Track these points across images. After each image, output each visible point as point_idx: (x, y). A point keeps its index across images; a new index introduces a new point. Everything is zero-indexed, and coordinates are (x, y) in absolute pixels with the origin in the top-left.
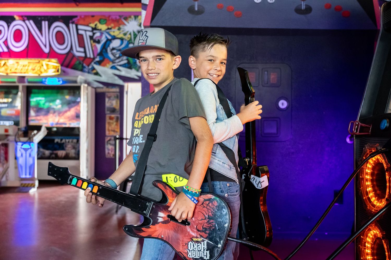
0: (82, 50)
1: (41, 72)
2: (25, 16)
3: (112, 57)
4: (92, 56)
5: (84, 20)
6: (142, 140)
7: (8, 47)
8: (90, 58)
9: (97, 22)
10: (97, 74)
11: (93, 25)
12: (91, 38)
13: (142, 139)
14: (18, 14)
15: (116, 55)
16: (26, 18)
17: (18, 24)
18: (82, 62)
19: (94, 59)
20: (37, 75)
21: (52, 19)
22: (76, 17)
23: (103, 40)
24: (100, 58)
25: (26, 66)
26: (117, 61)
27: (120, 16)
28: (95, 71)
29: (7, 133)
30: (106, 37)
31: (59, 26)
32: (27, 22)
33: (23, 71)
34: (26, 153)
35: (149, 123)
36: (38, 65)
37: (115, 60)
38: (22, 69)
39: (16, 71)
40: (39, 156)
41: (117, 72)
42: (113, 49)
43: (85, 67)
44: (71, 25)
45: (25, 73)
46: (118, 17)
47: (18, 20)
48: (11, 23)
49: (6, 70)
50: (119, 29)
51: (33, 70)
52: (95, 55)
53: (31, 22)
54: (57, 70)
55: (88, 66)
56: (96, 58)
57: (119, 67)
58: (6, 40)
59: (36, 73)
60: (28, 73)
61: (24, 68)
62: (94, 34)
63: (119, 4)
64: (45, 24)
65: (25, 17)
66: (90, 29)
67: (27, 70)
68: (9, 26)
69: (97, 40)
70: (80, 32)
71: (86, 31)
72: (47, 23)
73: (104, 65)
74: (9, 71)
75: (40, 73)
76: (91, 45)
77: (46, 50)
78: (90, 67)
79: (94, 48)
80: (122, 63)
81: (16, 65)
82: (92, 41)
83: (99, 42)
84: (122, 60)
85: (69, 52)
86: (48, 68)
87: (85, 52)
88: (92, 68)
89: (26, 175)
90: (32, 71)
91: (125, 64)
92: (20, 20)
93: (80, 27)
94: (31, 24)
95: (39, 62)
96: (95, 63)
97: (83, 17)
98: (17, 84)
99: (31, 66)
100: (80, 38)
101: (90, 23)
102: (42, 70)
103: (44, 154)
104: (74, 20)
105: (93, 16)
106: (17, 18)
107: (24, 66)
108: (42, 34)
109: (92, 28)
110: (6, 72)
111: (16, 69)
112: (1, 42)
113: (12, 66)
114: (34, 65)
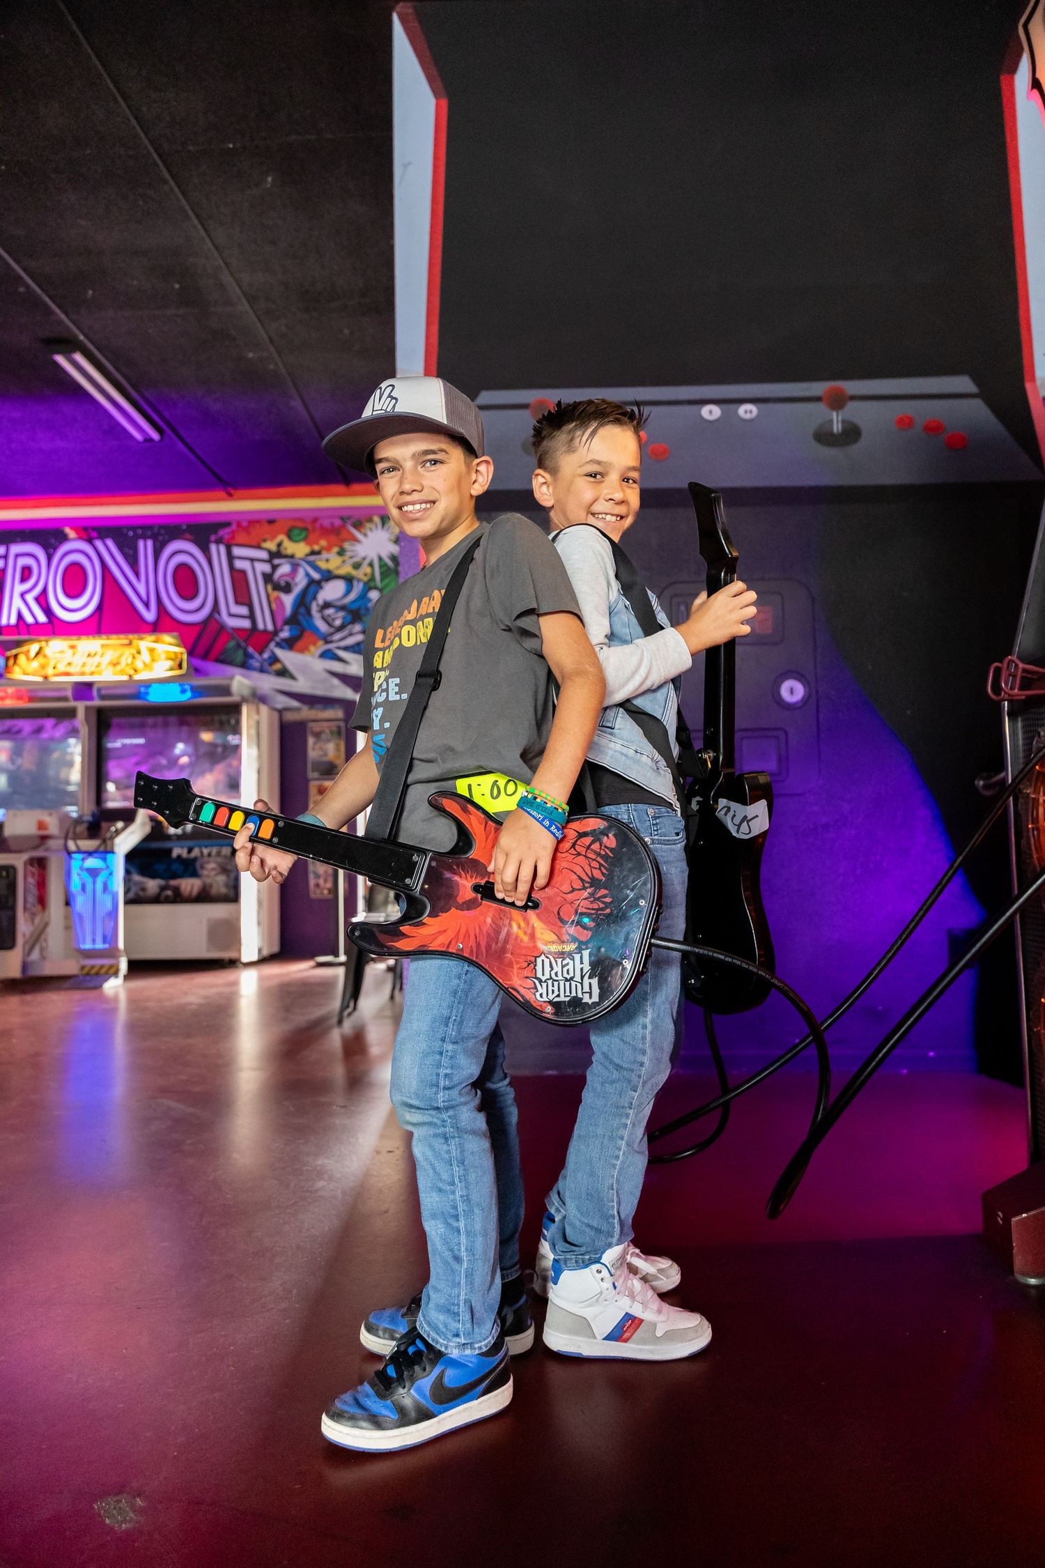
0: (244, 610)
1: (136, 671)
2: (93, 529)
3: (322, 626)
4: (270, 627)
5: (249, 533)
6: (396, 693)
7: (48, 611)
8: (265, 631)
9: (281, 537)
10: (283, 673)
11: (271, 545)
12: (268, 578)
13: (397, 689)
14: (71, 522)
15: (333, 620)
16: (94, 535)
17: (74, 549)
18: (243, 644)
19: (276, 632)
20: (125, 678)
21: (163, 531)
22: (228, 524)
23: (300, 582)
24: (290, 630)
25: (95, 654)
26: (337, 637)
27: (342, 518)
28: (278, 666)
29: (43, 833)
30: (307, 575)
31: (182, 551)
32: (99, 544)
33: (87, 670)
34: (94, 883)
35: (419, 643)
36: (129, 652)
37: (332, 634)
38: (84, 665)
39: (69, 669)
40: (131, 895)
41: (337, 667)
42: (327, 605)
43: (252, 657)
44: (213, 547)
45: (92, 673)
46: (338, 522)
47: (74, 540)
48: (55, 549)
49: (43, 667)
50: (341, 553)
51: (115, 664)
52: (279, 623)
53: (110, 543)
54: (178, 662)
55: (261, 653)
56: (282, 630)
57: (342, 654)
58: (44, 591)
59: (122, 672)
60: (100, 673)
61: (90, 660)
62: (275, 568)
63: (340, 488)
64: (145, 548)
65: (91, 531)
66: (264, 555)
68: (50, 558)
69: (283, 583)
70: (239, 564)
71: (252, 560)
72: (150, 543)
73: (303, 650)
74: (50, 671)
75: (132, 672)
76: (268, 596)
77: (150, 616)
78: (266, 655)
79: (274, 606)
80: (350, 641)
81: (71, 651)
82: (270, 588)
83: (287, 589)
84: (351, 634)
85: (211, 616)
86: (153, 660)
87: (252, 616)
88: (270, 658)
89: (94, 941)
90: (111, 668)
91: (358, 644)
92: (80, 538)
93: (237, 551)
94: (109, 549)
95: (130, 644)
96: (279, 645)
97: (244, 524)
98: (72, 704)
99: (110, 655)
100: (239, 581)
101: (265, 541)
102: (139, 665)
103: (144, 889)
104: (221, 533)
105: (271, 522)
106: (71, 534)
107: (89, 655)
108: (137, 574)
109: (270, 552)
110: (43, 673)
111: (69, 664)
112: (30, 598)
113: (58, 655)
114: (117, 653)
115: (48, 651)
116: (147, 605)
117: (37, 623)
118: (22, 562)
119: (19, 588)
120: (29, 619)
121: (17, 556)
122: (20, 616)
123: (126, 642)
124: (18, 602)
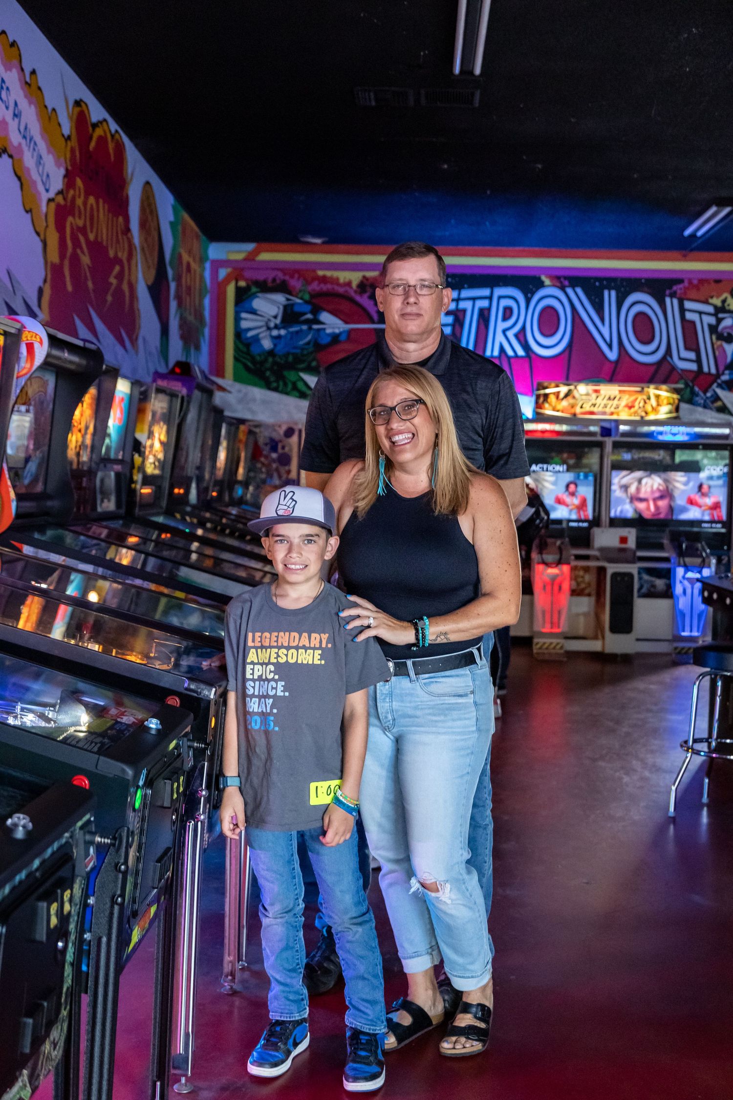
0: (692, 355)
1: (646, 413)
2: (566, 278)
4: (714, 371)
5: (698, 289)
7: (526, 346)
8: (709, 374)
9: (726, 295)
10: (724, 409)
11: (717, 302)
12: (713, 329)
14: (548, 271)
16: (566, 283)
17: (549, 295)
18: (691, 384)
19: (718, 375)
20: (638, 418)
21: (625, 286)
22: (680, 281)
24: (730, 374)
25: (615, 398)
28: (719, 404)
29: (623, 546)
31: (640, 301)
32: (570, 291)
33: (608, 410)
34: (693, 588)
36: (641, 397)
38: (605, 406)
39: (595, 409)
43: (697, 395)
44: (668, 300)
45: (612, 414)
47: (549, 286)
48: (533, 293)
51: (630, 407)
52: (721, 368)
53: (579, 290)
54: (674, 406)
55: (705, 392)
56: (723, 374)
58: (523, 329)
60: (618, 413)
61: (610, 402)
62: (719, 321)
64: (610, 297)
65: (566, 280)
66: (711, 309)
67: (617, 407)
68: (528, 301)
69: (726, 334)
70: (689, 316)
71: (700, 313)
72: (614, 294)
74: (578, 410)
75: (643, 414)
76: (713, 344)
77: (613, 355)
78: (709, 394)
79: (718, 353)
81: (594, 395)
82: (714, 337)
83: (729, 339)
85: (664, 358)
86: (659, 405)
87: (699, 361)
88: (712, 396)
90: (626, 409)
92: (554, 286)
93: (688, 305)
94: (578, 296)
95: (642, 391)
96: (719, 386)
97: (695, 282)
98: (599, 438)
99: (626, 400)
100: (689, 328)
101: (712, 297)
102: (649, 408)
104: (676, 288)
105: (718, 281)
106: (547, 282)
107: (609, 399)
108: (602, 320)
109: (715, 307)
110: (573, 411)
111: (594, 405)
112: (510, 334)
113: (584, 397)
114: (633, 398)
115: (575, 393)
116: (610, 346)
117: (516, 356)
118: (504, 303)
119: (502, 325)
120: (510, 353)
121: (500, 298)
122: (502, 349)
123: (638, 389)
124: (500, 338)
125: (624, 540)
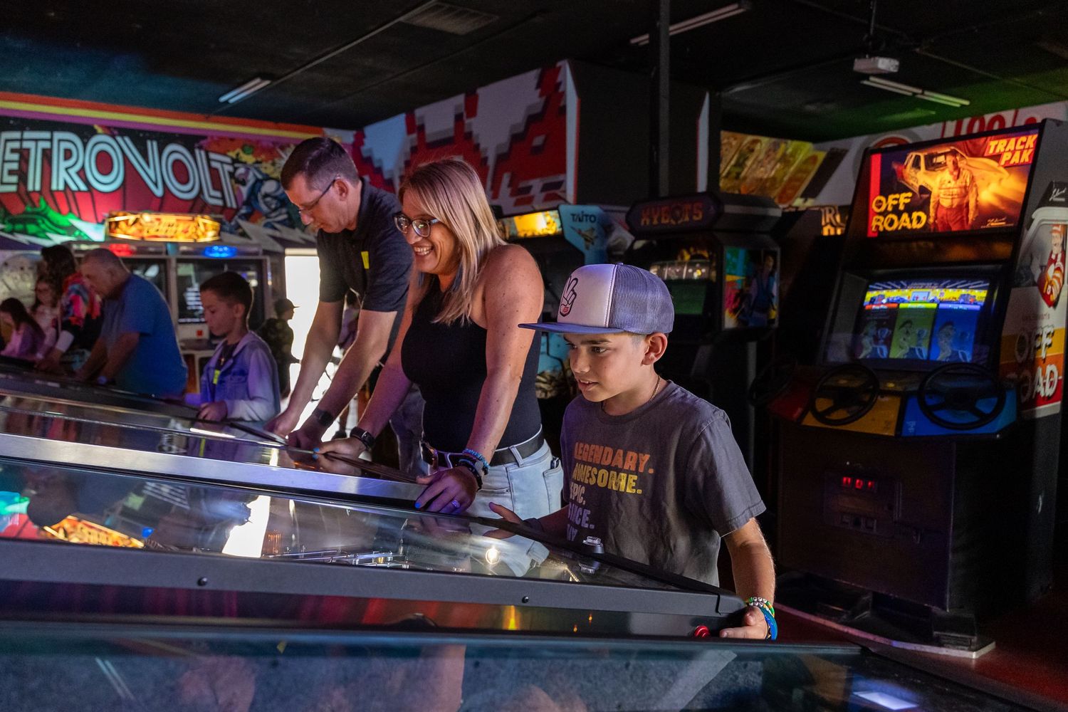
0: (218, 194)
1: (198, 237)
2: (115, 128)
3: (264, 208)
4: (234, 206)
5: (218, 144)
7: (87, 182)
8: (232, 208)
9: (238, 150)
10: (244, 235)
11: (233, 154)
12: (232, 175)
14: (100, 121)
15: (271, 205)
16: (116, 132)
17: (102, 141)
19: (238, 210)
20: (191, 241)
21: (164, 138)
22: (204, 137)
23: (251, 180)
24: (247, 209)
25: (173, 225)
26: (273, 215)
27: (273, 143)
28: (240, 231)
29: (200, 337)
30: (255, 175)
31: (176, 151)
32: (119, 139)
33: (168, 234)
36: (193, 225)
37: (271, 213)
38: (167, 231)
39: (158, 234)
41: (277, 234)
42: (266, 195)
43: (225, 224)
44: (197, 151)
45: (172, 237)
46: (271, 145)
47: (102, 134)
48: (89, 139)
49: (141, 231)
50: (274, 164)
51: (185, 232)
53: (127, 139)
54: (215, 232)
55: (230, 221)
56: (241, 208)
57: (278, 226)
58: (83, 168)
59: (190, 237)
60: (176, 237)
61: (170, 228)
62: (236, 169)
63: (271, 124)
64: (152, 146)
65: (115, 130)
66: (228, 160)
67: (176, 232)
68: (85, 145)
69: (241, 179)
70: (214, 164)
71: (222, 163)
72: (155, 144)
73: (254, 222)
74: (145, 234)
76: (232, 186)
77: (159, 192)
78: (233, 223)
79: (236, 193)
80: (281, 218)
81: (157, 223)
82: (233, 181)
83: (244, 183)
84: (280, 214)
85: (199, 195)
86: (206, 231)
87: (223, 198)
88: (235, 225)
90: (183, 234)
91: (285, 220)
92: (106, 134)
93: (212, 156)
94: (127, 143)
95: (193, 220)
96: (240, 217)
97: (216, 139)
99: (181, 227)
100: (214, 173)
101: (229, 151)
102: (199, 233)
104: (202, 142)
105: (232, 140)
106: (100, 130)
107: (169, 226)
108: (148, 163)
109: (232, 159)
110: (141, 235)
111: (158, 230)
112: (73, 171)
113: (150, 224)
114: (186, 225)
115: (142, 221)
116: (156, 184)
117: (79, 191)
118: (64, 145)
119: (64, 164)
120: (74, 188)
121: (60, 141)
122: (66, 184)
123: (190, 218)
124: (63, 175)
125: (200, 333)
